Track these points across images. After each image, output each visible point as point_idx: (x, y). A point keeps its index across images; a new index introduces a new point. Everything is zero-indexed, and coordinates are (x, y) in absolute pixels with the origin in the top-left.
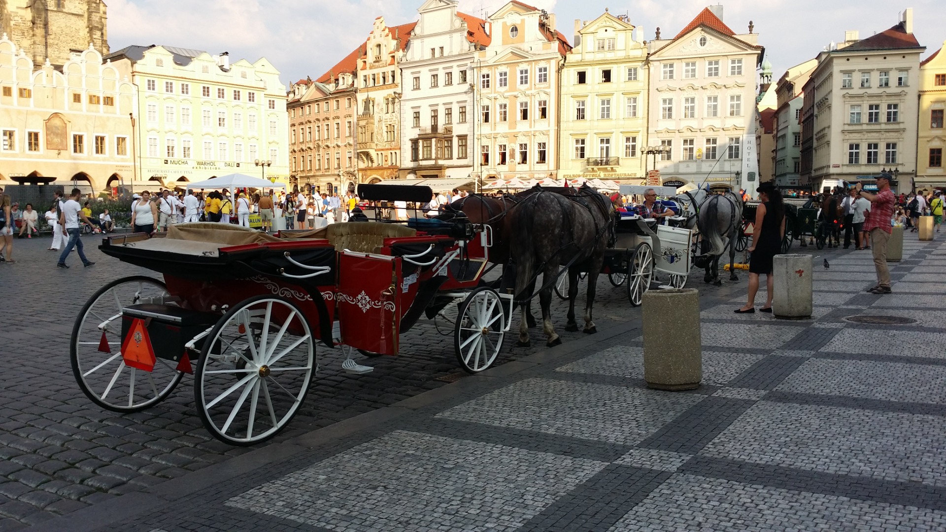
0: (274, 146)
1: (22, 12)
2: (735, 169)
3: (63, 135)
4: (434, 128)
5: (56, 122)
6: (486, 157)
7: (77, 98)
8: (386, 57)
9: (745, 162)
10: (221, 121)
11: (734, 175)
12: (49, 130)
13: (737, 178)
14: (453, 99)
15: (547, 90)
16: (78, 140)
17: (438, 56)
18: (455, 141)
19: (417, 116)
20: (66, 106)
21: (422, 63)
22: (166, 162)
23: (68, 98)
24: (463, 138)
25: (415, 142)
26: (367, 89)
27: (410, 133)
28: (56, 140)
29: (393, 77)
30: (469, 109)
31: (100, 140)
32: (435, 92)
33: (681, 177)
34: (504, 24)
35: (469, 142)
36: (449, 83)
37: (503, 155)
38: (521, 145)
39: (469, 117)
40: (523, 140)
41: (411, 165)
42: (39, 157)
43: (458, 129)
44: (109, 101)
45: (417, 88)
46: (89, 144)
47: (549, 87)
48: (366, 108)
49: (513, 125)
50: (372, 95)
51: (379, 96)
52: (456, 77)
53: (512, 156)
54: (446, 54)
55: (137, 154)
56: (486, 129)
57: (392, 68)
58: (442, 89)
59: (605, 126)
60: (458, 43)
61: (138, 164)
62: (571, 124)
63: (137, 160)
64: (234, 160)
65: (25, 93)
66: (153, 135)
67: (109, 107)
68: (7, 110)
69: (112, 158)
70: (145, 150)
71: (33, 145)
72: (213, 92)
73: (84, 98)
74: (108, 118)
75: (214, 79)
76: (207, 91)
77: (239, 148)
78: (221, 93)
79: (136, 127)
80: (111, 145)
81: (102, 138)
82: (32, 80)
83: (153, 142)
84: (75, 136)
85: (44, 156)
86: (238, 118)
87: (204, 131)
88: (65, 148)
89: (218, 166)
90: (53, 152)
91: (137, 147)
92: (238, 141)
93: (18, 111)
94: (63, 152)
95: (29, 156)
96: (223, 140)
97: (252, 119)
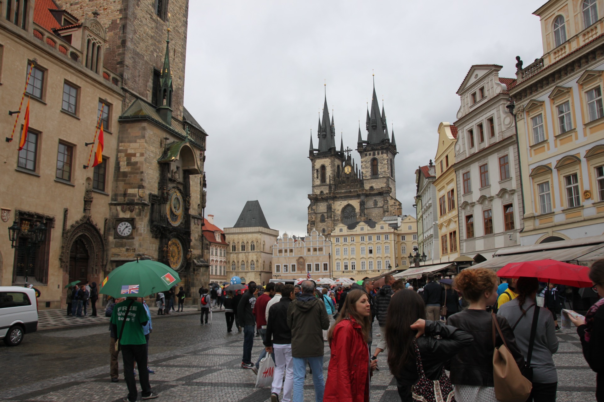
3: (304, 265)
5: (301, 260)
7: (309, 250)
10: (371, 252)
12: (299, 263)
16: (309, 266)
20: (305, 253)
22: (344, 272)
23: (305, 250)
28: (301, 267)
31: (317, 266)
42: (295, 274)
44: (321, 249)
46: (313, 267)
55: (331, 270)
61: (331, 274)
63: (331, 272)
64: (377, 269)
65: (291, 251)
66: (338, 261)
67: (321, 252)
68: (285, 258)
69: (321, 272)
70: (335, 268)
71: (294, 270)
72: (366, 238)
73: (312, 250)
74: (320, 256)
75: (366, 233)
76: (363, 239)
77: (379, 263)
78: (370, 239)
79: (331, 259)
80: (322, 267)
81: (318, 265)
82: (293, 246)
83: (338, 265)
84: (308, 265)
85: (297, 274)
86: (379, 249)
87: (361, 256)
88: (304, 270)
89: (368, 272)
90: (299, 272)
91: (331, 267)
92: (379, 260)
93: (289, 258)
94: (303, 271)
95: (292, 274)
96: (371, 260)
97: (387, 248)
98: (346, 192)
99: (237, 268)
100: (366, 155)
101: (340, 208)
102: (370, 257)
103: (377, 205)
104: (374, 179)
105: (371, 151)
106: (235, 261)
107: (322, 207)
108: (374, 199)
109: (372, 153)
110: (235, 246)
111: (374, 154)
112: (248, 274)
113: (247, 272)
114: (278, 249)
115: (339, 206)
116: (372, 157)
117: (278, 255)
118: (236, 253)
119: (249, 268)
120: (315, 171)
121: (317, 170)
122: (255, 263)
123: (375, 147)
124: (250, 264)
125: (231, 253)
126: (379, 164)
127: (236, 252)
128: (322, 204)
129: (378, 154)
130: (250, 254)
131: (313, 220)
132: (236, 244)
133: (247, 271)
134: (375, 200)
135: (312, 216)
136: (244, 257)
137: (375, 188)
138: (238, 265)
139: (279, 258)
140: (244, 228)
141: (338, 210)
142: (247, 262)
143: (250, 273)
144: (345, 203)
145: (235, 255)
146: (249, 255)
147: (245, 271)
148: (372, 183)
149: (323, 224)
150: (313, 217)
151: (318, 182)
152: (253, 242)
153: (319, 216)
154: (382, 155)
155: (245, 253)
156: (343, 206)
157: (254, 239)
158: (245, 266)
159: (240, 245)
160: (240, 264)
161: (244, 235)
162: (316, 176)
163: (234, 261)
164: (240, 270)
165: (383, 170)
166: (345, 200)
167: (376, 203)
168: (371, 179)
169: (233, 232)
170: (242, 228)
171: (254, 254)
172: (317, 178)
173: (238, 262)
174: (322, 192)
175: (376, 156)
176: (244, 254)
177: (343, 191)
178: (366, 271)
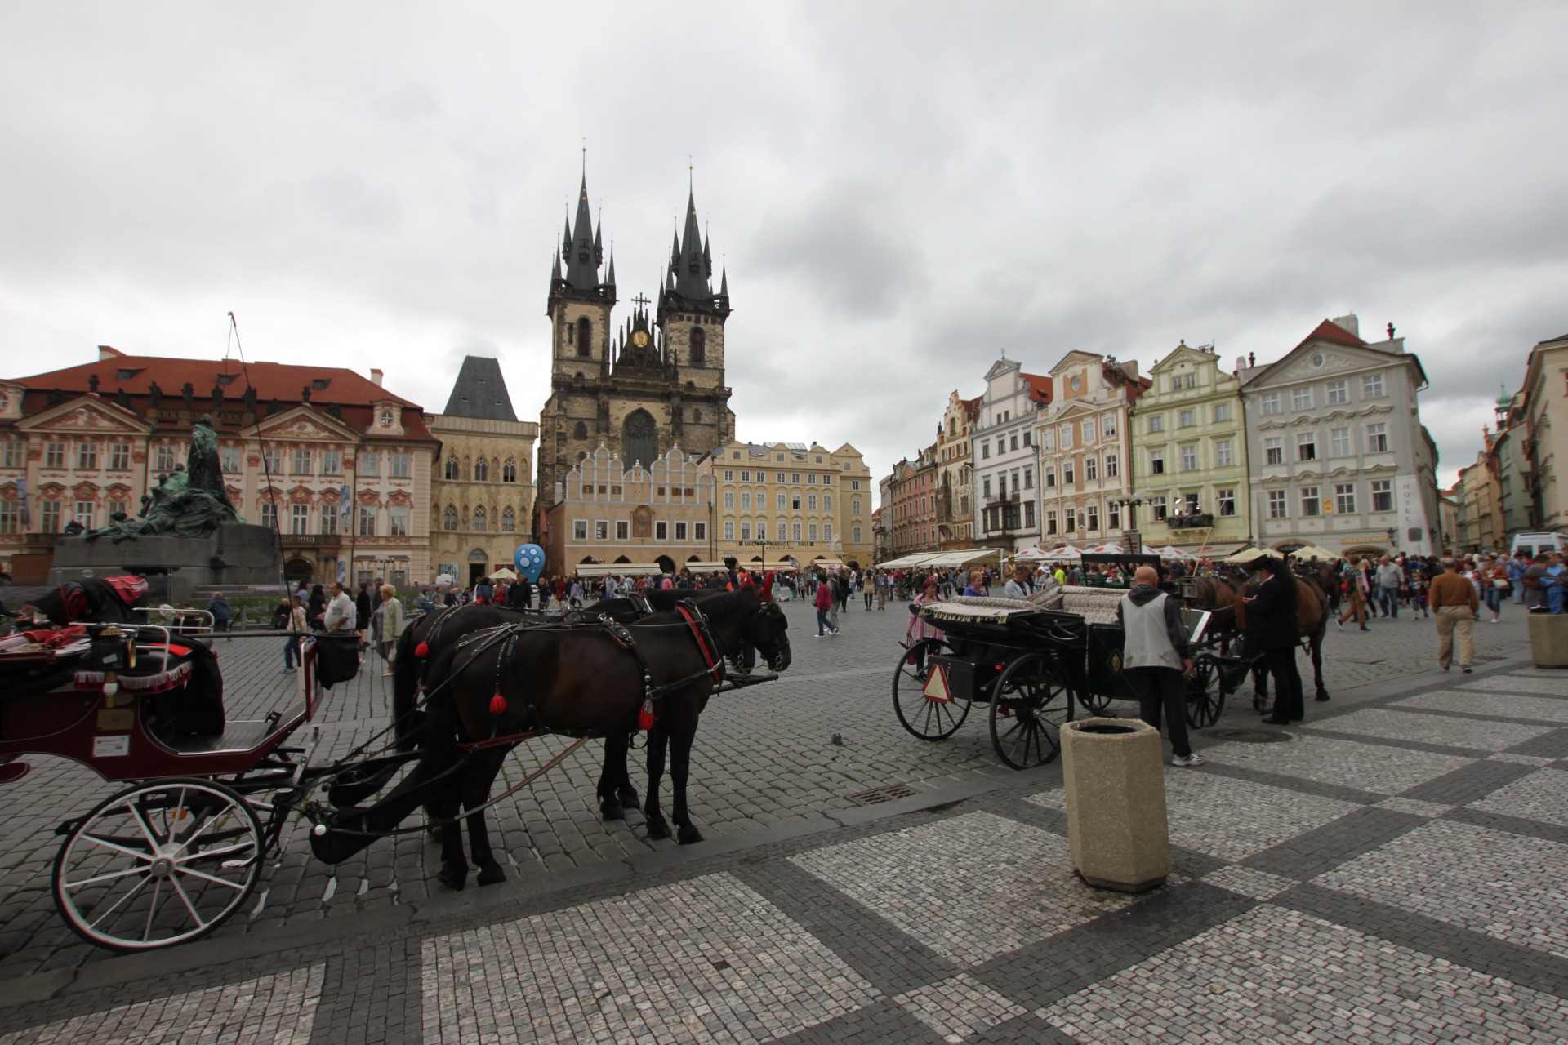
0: (857, 526)
1: (666, 427)
2: (1387, 525)
3: (649, 524)
4: (1003, 495)
5: (643, 513)
6: (1053, 524)
7: (661, 491)
8: (959, 429)
9: (1401, 514)
10: (796, 505)
11: (1386, 535)
12: (636, 519)
13: (1391, 537)
14: (1020, 464)
15: (1116, 443)
16: (662, 528)
17: (1004, 420)
18: (1023, 509)
19: (987, 485)
20: (652, 499)
21: (990, 430)
22: (741, 544)
23: (653, 491)
24: (1029, 505)
25: (984, 511)
26: (945, 463)
27: (982, 503)
28: (641, 528)
29: (966, 448)
30: (1034, 472)
31: (681, 528)
32: (1003, 458)
33: (1302, 539)
34: (1065, 377)
35: (1036, 509)
36: (1014, 447)
37: (1071, 522)
38: (1090, 509)
39: (1034, 481)
40: (1092, 502)
41: (984, 536)
42: (626, 543)
43: (1025, 496)
44: (690, 492)
45: (986, 456)
46: (672, 530)
47: (1117, 440)
48: (945, 481)
49: (1080, 487)
50: (950, 468)
51: (955, 468)
52: (1021, 441)
53: (1081, 521)
54: (1011, 417)
55: (714, 538)
56: (1051, 494)
57: (965, 439)
58: (1009, 455)
59: (1189, 480)
60: (1021, 405)
61: (714, 546)
62: (1148, 481)
63: (714, 543)
64: (809, 540)
65: (617, 490)
66: (729, 520)
67: (690, 498)
68: (601, 506)
69: (691, 542)
70: (722, 534)
71: (622, 533)
72: (788, 477)
73: (668, 491)
74: (688, 507)
75: (789, 466)
76: (781, 478)
77: (813, 528)
78: (796, 479)
79: (714, 514)
80: (691, 531)
81: (683, 526)
82: (623, 479)
83: (729, 527)
84: (659, 525)
85: (631, 543)
86: (812, 501)
87: (778, 514)
88: (649, 535)
89: (791, 545)
90: (638, 539)
91: (714, 531)
92: (813, 522)
93: (611, 506)
94: (646, 539)
95: (617, 543)
96: (797, 522)
97: (828, 500)
98: (636, 384)
99: (461, 525)
100: (681, 318)
101: (623, 415)
102: (797, 517)
103: (700, 419)
104: (696, 368)
105: (692, 312)
106: (457, 505)
107: (582, 408)
108: (695, 407)
109: (693, 317)
110: (456, 465)
111: (698, 321)
112: (495, 540)
113: (494, 536)
114: (581, 485)
115: (621, 409)
116: (692, 324)
117: (581, 496)
118: (459, 485)
119: (500, 525)
120: (566, 327)
121: (571, 327)
122: (517, 513)
123: (700, 307)
124: (500, 514)
125: (443, 484)
126: (707, 342)
127: (460, 481)
128: (579, 399)
129: (706, 322)
130: (502, 489)
131: (563, 431)
132: (461, 459)
133: (492, 532)
134: (697, 410)
135: (561, 422)
136: (485, 497)
137: (697, 385)
138: (466, 515)
139: (583, 505)
140: (486, 421)
141: (618, 418)
142: (494, 509)
143: (502, 538)
144: (632, 406)
145: (457, 491)
146: (498, 493)
147: (487, 532)
148: (691, 375)
149: (582, 442)
150: (563, 424)
151: (571, 351)
152: (510, 459)
153: (573, 424)
154: (713, 326)
155: (489, 485)
156: (628, 411)
157: (515, 454)
158: (488, 519)
159: (474, 463)
160: (471, 513)
161: (486, 440)
162: (566, 336)
163: (451, 506)
164: (472, 530)
165: (714, 355)
166: (633, 400)
167: (697, 416)
168: (690, 367)
169: (451, 427)
170: (481, 421)
171: (513, 489)
172: (571, 341)
173: (466, 508)
174: (580, 375)
175: (702, 325)
176: (484, 489)
177: (628, 380)
178: (787, 543)
